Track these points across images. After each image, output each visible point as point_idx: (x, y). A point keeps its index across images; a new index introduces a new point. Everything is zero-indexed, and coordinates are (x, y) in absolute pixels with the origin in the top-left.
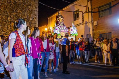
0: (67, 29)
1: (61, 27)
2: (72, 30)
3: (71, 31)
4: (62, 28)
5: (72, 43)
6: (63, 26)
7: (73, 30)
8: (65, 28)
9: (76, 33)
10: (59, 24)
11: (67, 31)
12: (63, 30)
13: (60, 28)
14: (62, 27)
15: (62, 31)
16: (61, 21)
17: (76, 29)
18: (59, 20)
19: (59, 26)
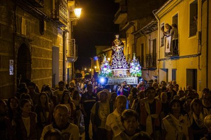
1: (117, 60)
3: (131, 69)
4: (119, 63)
6: (121, 60)
7: (134, 67)
9: (138, 71)
10: (115, 57)
11: (127, 68)
13: (115, 62)
15: (119, 68)
16: (118, 50)
17: (139, 65)
18: (115, 50)
19: (115, 59)
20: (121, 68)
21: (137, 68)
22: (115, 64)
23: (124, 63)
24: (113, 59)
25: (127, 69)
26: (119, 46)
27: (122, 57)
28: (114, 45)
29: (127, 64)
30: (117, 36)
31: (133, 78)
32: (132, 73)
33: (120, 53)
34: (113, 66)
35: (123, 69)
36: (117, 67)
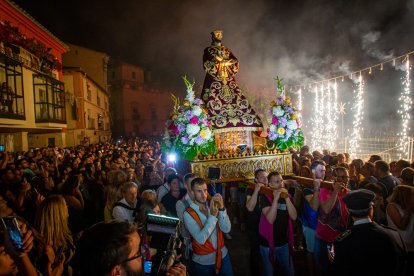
2: (275, 120)
3: (273, 128)
6: (234, 101)
8: (243, 107)
10: (217, 92)
11: (254, 125)
14: (230, 106)
15: (230, 125)
18: (215, 71)
19: (217, 99)
20: (240, 125)
22: (218, 112)
23: (245, 110)
24: (212, 98)
25: (254, 129)
26: (226, 60)
27: (236, 91)
29: (253, 112)
31: (279, 157)
32: (278, 139)
33: (228, 83)
34: (213, 118)
35: (245, 128)
36: (225, 123)
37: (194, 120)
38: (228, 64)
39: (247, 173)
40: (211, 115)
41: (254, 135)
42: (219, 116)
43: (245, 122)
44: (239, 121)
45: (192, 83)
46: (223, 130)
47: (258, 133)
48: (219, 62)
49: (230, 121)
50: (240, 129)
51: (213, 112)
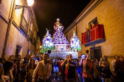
0: (67, 40)
1: (58, 37)
2: (72, 42)
4: (60, 40)
5: (71, 65)
6: (62, 37)
7: (75, 42)
8: (64, 39)
9: (79, 46)
10: (57, 34)
11: (67, 44)
12: (61, 42)
13: (56, 38)
14: (60, 38)
15: (59, 43)
16: (59, 29)
18: (57, 29)
19: (57, 36)
20: (63, 43)
21: (78, 43)
22: (56, 39)
23: (64, 40)
24: (55, 36)
25: (67, 45)
27: (62, 34)
28: (56, 25)
30: (58, 20)
31: (74, 53)
32: (73, 47)
33: (60, 32)
34: (55, 41)
35: (64, 44)
36: (58, 43)
37: (48, 40)
38: (60, 27)
39: (64, 57)
40: (54, 40)
41: (67, 47)
42: (56, 41)
43: (64, 43)
44: (62, 42)
45: (49, 30)
46: (57, 45)
47: (68, 46)
48: (58, 26)
49: (60, 42)
50: (62, 44)
51: (55, 40)
